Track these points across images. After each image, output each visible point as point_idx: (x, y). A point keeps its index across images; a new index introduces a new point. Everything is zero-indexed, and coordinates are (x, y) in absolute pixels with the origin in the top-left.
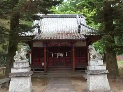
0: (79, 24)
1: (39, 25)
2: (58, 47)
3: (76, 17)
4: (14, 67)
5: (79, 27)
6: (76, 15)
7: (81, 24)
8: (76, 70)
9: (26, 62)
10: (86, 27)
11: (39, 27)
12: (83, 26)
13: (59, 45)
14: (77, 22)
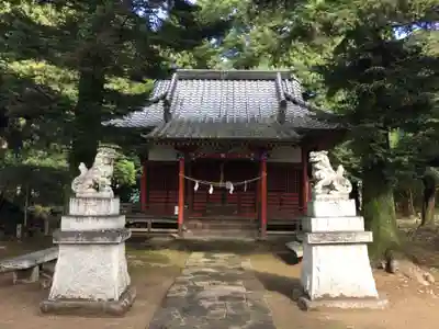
0: (283, 98)
1: (168, 98)
2: (221, 161)
3: (273, 80)
4: (71, 212)
5: (283, 105)
6: (276, 73)
7: (288, 98)
8: (268, 229)
9: (109, 200)
10: (303, 106)
11: (167, 104)
12: (295, 102)
13: (223, 155)
14: (278, 91)
